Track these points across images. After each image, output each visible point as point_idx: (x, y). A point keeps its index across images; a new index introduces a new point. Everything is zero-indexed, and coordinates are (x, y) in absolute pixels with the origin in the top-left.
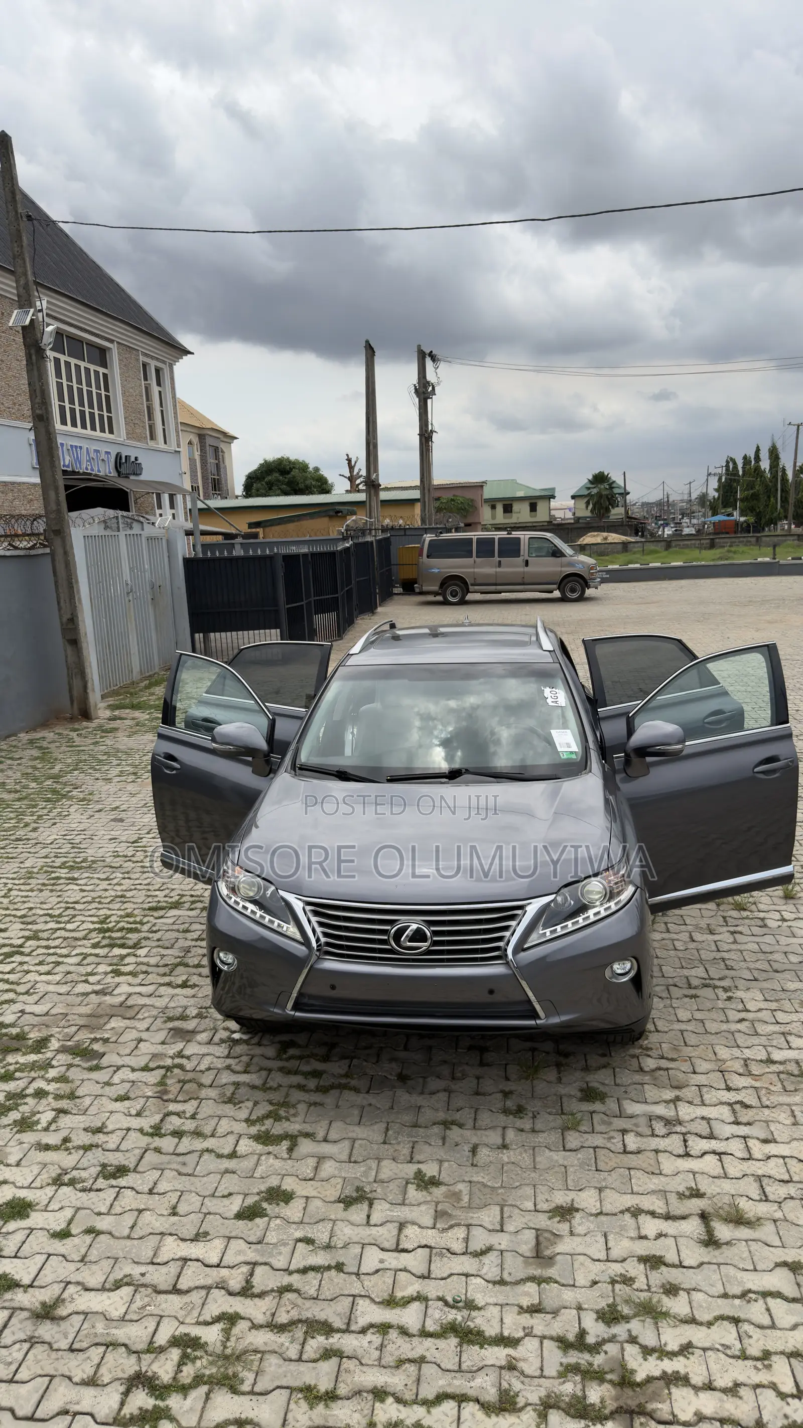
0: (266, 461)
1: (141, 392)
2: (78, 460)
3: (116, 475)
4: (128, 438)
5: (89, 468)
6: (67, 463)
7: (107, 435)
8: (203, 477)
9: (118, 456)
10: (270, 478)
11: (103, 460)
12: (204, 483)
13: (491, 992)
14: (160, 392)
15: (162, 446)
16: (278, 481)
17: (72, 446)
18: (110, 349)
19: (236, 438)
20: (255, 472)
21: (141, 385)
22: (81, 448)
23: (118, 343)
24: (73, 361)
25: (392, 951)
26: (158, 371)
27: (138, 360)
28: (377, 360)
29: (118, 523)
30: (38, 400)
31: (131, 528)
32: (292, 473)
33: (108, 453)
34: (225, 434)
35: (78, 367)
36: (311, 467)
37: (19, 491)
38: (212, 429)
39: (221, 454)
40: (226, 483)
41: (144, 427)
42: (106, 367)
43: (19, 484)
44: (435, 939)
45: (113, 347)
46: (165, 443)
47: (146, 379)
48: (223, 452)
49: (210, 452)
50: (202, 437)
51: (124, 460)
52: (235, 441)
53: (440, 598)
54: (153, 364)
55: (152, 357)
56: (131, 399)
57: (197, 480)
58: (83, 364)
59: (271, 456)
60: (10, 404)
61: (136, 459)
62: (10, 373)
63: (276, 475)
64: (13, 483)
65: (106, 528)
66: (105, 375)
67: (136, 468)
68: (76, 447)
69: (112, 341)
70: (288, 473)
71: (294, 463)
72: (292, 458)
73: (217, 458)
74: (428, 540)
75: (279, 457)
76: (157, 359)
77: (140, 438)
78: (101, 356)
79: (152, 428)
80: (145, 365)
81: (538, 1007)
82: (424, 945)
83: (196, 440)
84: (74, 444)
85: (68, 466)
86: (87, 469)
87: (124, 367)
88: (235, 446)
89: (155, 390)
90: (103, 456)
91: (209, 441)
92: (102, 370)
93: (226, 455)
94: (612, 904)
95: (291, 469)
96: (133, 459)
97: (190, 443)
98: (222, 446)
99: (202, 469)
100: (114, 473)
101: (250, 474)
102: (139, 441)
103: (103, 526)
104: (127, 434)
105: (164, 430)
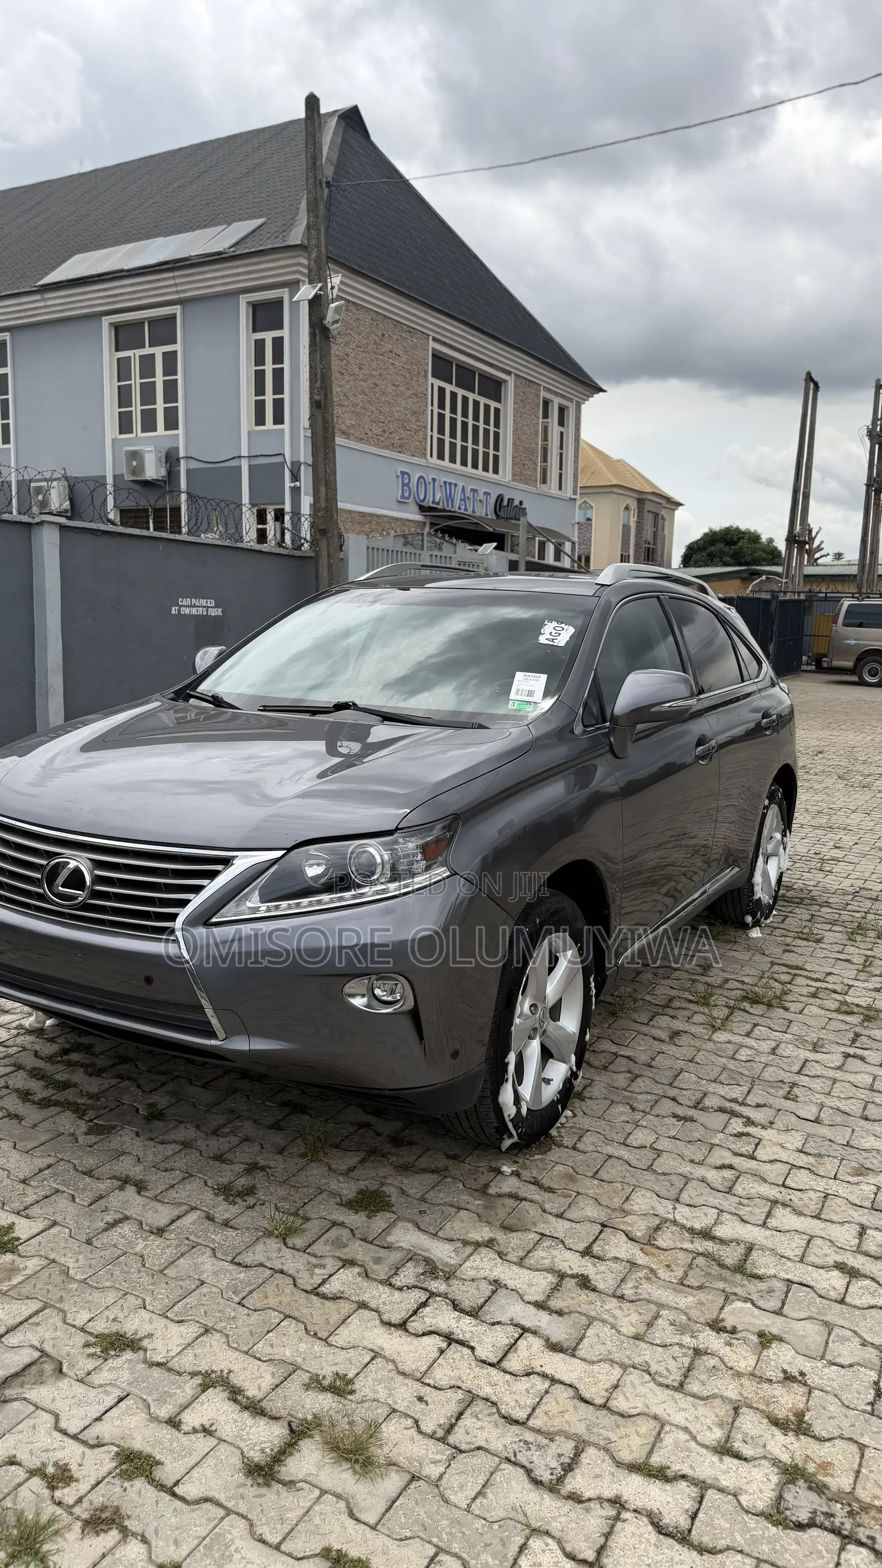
0: (711, 530)
1: (537, 431)
2: (450, 498)
3: (494, 517)
4: (513, 480)
5: (463, 507)
6: (437, 500)
7: (490, 475)
8: (636, 545)
9: (500, 498)
10: (712, 548)
11: (481, 501)
12: (636, 551)
13: (149, 980)
14: (562, 433)
15: (554, 490)
16: (722, 552)
17: (445, 483)
18: (506, 381)
19: (681, 505)
20: (697, 542)
21: (538, 423)
22: (456, 485)
23: (516, 375)
24: (461, 392)
25: (41, 897)
26: (562, 410)
27: (538, 395)
28: (819, 394)
29: (423, 540)
30: (318, 384)
31: (440, 549)
32: (740, 544)
33: (487, 494)
34: (668, 499)
35: (465, 400)
36: (764, 538)
37: (378, 523)
38: (654, 494)
39: (660, 521)
40: (662, 553)
41: (535, 469)
42: (500, 401)
43: (379, 516)
44: (98, 888)
45: (511, 380)
46: (560, 488)
47: (546, 415)
48: (663, 519)
49: (649, 518)
50: (641, 502)
51: (505, 503)
52: (680, 508)
53: (855, 678)
54: (556, 402)
55: (557, 394)
56: (523, 438)
57: (629, 548)
58: (472, 397)
59: (719, 524)
60: (379, 431)
61: (521, 503)
62: (383, 398)
63: (721, 545)
64: (371, 515)
65: (406, 544)
66: (497, 411)
67: (520, 511)
68: (450, 484)
69: (509, 373)
70: (735, 543)
71: (744, 533)
72: (743, 527)
73: (655, 525)
74: (846, 603)
75: (727, 525)
76: (563, 396)
77: (529, 481)
78: (493, 388)
79: (544, 471)
80: (546, 403)
81: (214, 1022)
82: (81, 895)
83: (633, 505)
84: (449, 480)
85: (438, 503)
86: (460, 508)
87: (520, 401)
88: (679, 513)
89: (555, 430)
90: (481, 497)
91: (649, 506)
92: (493, 404)
93: (667, 523)
94: (392, 886)
95: (739, 539)
96: (516, 503)
97: (627, 508)
98: (663, 512)
99: (636, 536)
100: (491, 516)
101: (692, 543)
102: (527, 483)
103: (402, 541)
104: (514, 475)
105: (561, 475)
